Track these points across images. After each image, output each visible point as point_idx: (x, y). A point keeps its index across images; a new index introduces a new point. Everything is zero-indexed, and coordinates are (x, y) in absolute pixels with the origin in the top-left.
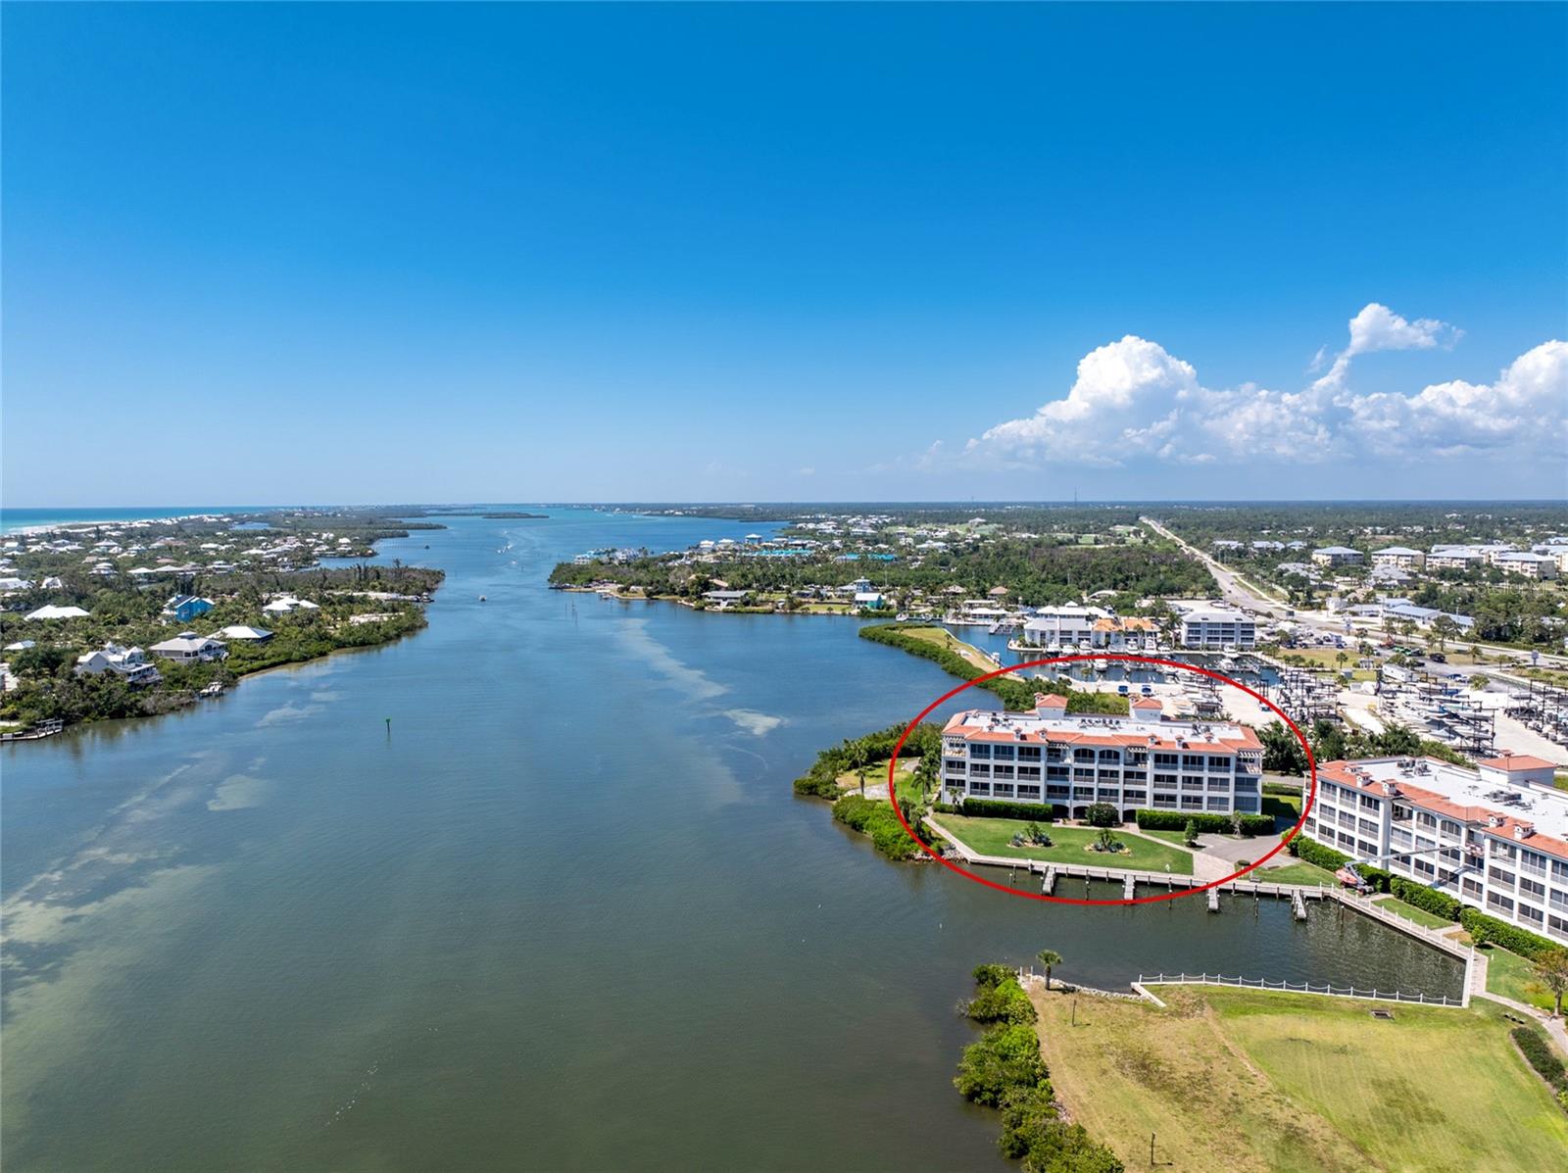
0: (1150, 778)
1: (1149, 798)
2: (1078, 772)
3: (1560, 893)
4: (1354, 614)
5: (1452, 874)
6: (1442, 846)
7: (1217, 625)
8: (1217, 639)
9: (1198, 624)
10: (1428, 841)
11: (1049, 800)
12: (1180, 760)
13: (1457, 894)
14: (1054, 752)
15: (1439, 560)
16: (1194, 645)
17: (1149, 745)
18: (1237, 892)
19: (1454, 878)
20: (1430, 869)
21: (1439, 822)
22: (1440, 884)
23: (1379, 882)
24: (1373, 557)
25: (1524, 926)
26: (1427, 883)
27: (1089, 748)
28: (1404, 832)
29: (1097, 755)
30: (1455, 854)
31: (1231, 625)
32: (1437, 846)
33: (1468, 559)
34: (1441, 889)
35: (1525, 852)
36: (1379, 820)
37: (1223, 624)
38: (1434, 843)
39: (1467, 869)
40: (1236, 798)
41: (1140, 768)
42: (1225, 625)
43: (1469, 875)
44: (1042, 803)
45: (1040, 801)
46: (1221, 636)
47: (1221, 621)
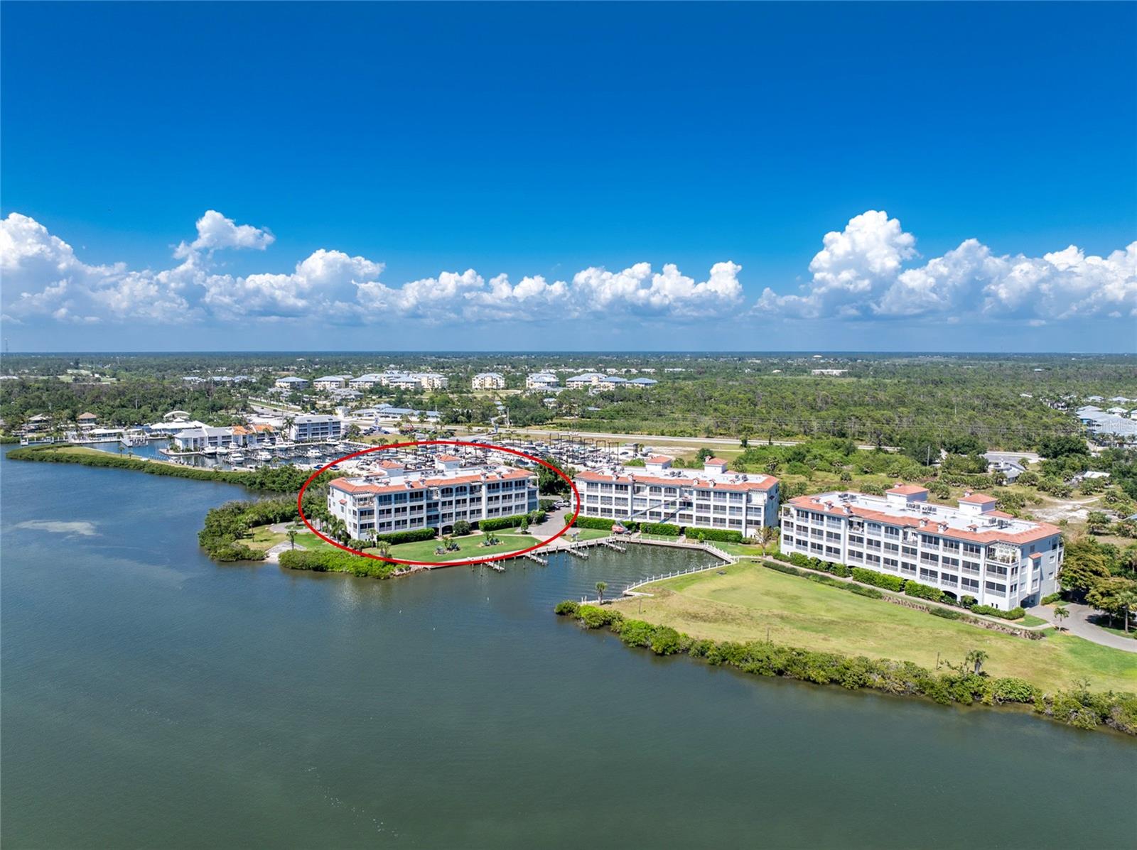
0: (484, 500)
1: (484, 512)
2: (444, 504)
3: (734, 507)
4: (360, 415)
5: (672, 514)
6: (665, 501)
7: (317, 424)
8: (318, 434)
9: (305, 425)
10: (657, 500)
11: (429, 525)
12: (501, 486)
13: (678, 523)
14: (429, 493)
15: (357, 383)
16: (303, 439)
17: (483, 479)
18: (549, 553)
19: (673, 515)
20: (659, 514)
21: (663, 489)
22: (665, 520)
23: (633, 527)
24: (315, 383)
25: (718, 528)
26: (657, 522)
27: (463, 485)
28: (641, 499)
29: (454, 490)
30: (674, 503)
31: (326, 423)
32: (663, 502)
33: (374, 382)
34: (667, 523)
35: (715, 493)
36: (629, 496)
37: (321, 423)
38: (660, 501)
39: (680, 509)
40: (529, 503)
41: (476, 495)
42: (322, 424)
43: (682, 512)
44: (426, 528)
45: (424, 527)
46: (320, 432)
47: (320, 422)
